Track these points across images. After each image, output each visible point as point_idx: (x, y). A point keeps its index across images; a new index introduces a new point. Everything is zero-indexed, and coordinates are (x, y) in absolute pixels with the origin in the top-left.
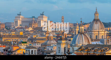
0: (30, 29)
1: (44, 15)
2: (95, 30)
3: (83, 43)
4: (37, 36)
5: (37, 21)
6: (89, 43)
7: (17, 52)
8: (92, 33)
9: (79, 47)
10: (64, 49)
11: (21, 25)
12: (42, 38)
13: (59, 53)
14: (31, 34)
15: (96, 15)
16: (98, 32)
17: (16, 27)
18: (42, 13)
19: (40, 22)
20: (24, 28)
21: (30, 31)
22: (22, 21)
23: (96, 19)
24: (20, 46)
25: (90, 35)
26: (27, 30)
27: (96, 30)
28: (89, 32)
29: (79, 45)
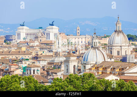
0: (36, 43)
1: (53, 25)
2: (116, 44)
3: (97, 60)
4: (43, 52)
5: (45, 33)
6: (105, 60)
7: (16, 72)
8: (113, 48)
9: (92, 65)
10: (74, 67)
11: (24, 38)
12: (50, 54)
13: (67, 72)
14: (36, 49)
15: (118, 25)
16: (121, 46)
17: (18, 41)
18: (51, 23)
19: (49, 34)
20: (28, 42)
21: (35, 45)
22: (27, 33)
23: (118, 30)
24: (20, 64)
25: (110, 51)
26: (32, 44)
27: (118, 44)
28: (108, 46)
29: (92, 63)
